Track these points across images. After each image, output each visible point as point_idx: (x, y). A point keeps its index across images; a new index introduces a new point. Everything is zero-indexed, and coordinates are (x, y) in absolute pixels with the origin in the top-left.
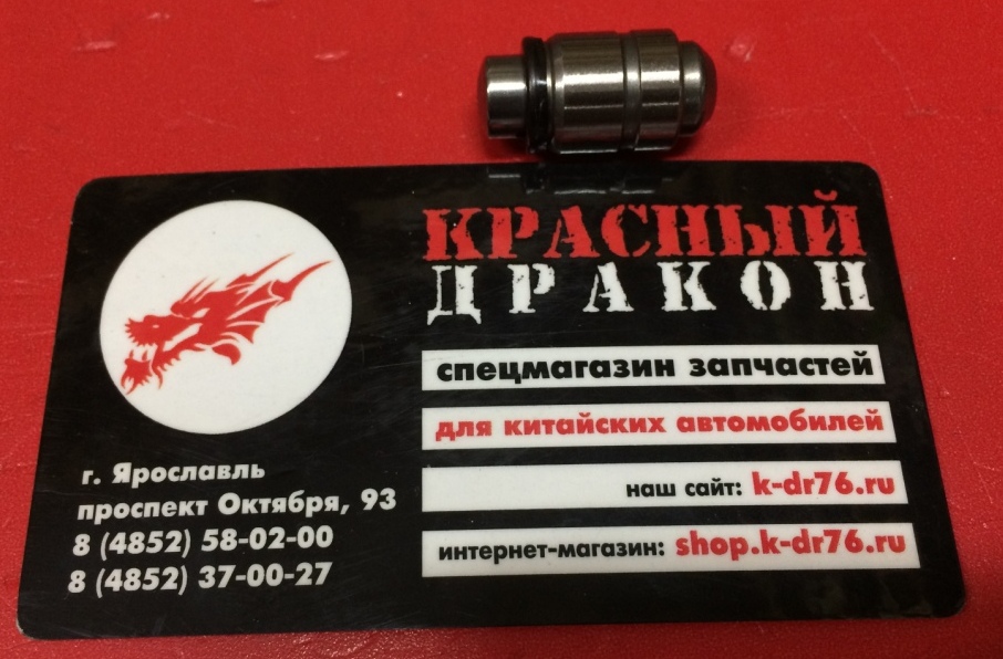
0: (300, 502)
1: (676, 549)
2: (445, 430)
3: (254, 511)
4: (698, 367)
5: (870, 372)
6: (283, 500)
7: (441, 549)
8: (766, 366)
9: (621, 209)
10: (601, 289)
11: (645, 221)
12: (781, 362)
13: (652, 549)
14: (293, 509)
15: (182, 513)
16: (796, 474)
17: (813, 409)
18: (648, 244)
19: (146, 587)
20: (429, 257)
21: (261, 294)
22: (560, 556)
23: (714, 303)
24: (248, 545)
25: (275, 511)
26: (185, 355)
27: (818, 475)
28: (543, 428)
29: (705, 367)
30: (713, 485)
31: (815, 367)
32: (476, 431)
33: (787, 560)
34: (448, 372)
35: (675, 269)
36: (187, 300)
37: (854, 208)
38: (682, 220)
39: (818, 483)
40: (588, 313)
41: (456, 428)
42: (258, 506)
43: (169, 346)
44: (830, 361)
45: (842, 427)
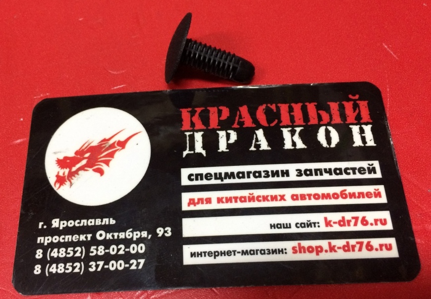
1: (292, 251)
2: (192, 202)
3: (111, 238)
5: (375, 173)
6: (123, 233)
7: (191, 253)
8: (329, 172)
10: (257, 140)
13: (281, 251)
15: (81, 240)
16: (343, 218)
17: (350, 189)
18: (276, 121)
25: (120, 238)
26: (81, 172)
27: (353, 218)
28: (233, 200)
29: (303, 172)
31: (351, 171)
32: (205, 202)
33: (341, 255)
34: (192, 177)
35: (288, 131)
39: (353, 221)
41: (196, 201)
42: (113, 236)
43: (74, 169)
44: (357, 168)
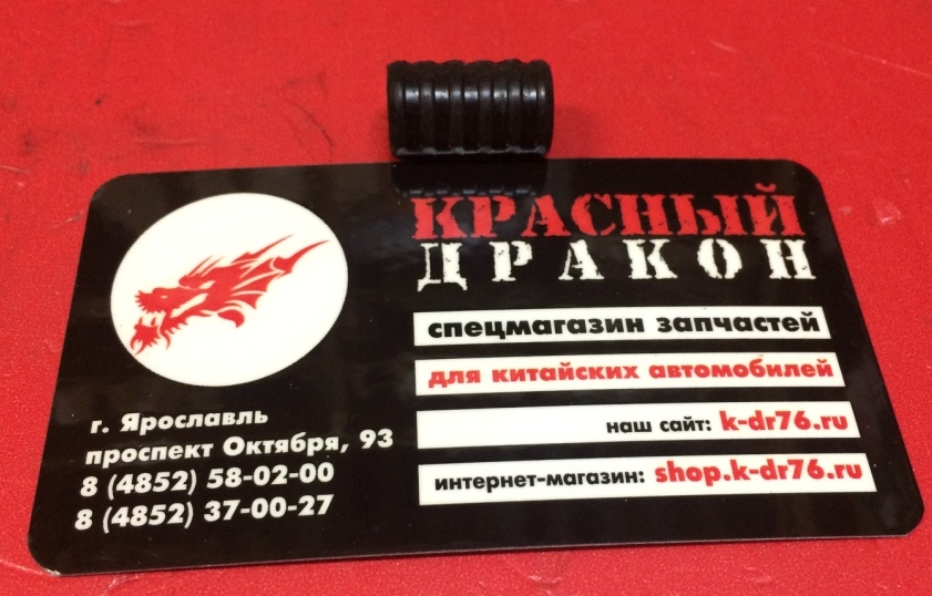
0: (302, 443)
4: (665, 325)
9: (587, 198)
11: (609, 206)
12: (738, 321)
14: (295, 449)
19: (152, 522)
20: (418, 236)
21: (264, 267)
22: (549, 484)
23: (675, 272)
24: (252, 482)
30: (685, 423)
36: (194, 275)
37: (792, 198)
38: (642, 206)
40: (564, 281)
45: (797, 374)
